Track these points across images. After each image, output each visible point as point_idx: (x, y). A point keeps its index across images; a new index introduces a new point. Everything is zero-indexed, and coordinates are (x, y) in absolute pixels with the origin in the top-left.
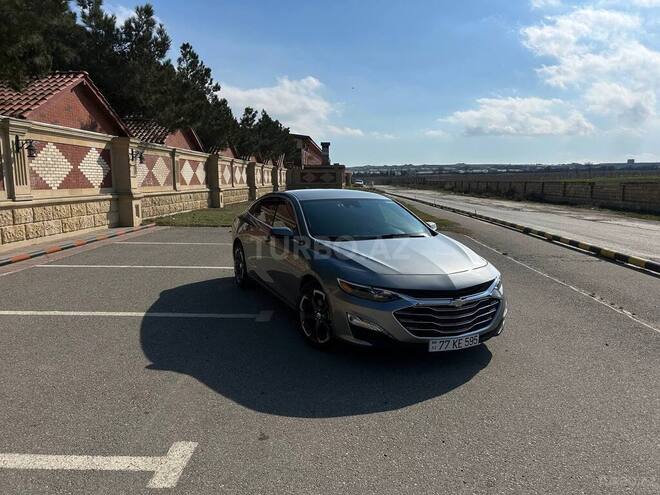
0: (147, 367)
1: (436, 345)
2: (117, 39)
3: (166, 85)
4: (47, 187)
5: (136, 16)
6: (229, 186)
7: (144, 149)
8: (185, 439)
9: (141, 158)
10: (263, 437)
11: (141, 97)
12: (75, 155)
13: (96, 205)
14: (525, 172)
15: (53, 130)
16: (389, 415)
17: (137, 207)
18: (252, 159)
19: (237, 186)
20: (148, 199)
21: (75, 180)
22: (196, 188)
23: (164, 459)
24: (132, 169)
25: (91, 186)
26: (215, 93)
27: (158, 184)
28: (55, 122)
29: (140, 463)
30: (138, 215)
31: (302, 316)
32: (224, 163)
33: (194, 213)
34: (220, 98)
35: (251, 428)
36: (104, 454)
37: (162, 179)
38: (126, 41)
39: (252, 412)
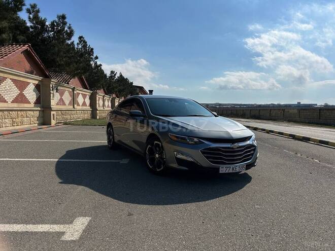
0: (60, 183)
1: (224, 169)
2: (46, 31)
3: (71, 53)
4: (5, 101)
5: (57, 20)
6: (102, 108)
7: (59, 85)
8: (83, 216)
9: (57, 89)
10: (130, 214)
11: (58, 59)
12: (22, 86)
13: (32, 113)
14: (249, 107)
15: (10, 72)
16: (202, 204)
17: (54, 115)
18: (114, 96)
19: (106, 109)
20: (59, 112)
21: (21, 99)
22: (84, 108)
23: (71, 226)
24: (52, 95)
25: (29, 103)
26: (96, 61)
27: (65, 105)
28: (12, 68)
29: (56, 228)
30: (54, 119)
31: (147, 157)
32: (99, 96)
33: (83, 120)
34: (98, 63)
35: (122, 210)
36: (34, 224)
37: (67, 102)
38: (51, 31)
39: (122, 203)
